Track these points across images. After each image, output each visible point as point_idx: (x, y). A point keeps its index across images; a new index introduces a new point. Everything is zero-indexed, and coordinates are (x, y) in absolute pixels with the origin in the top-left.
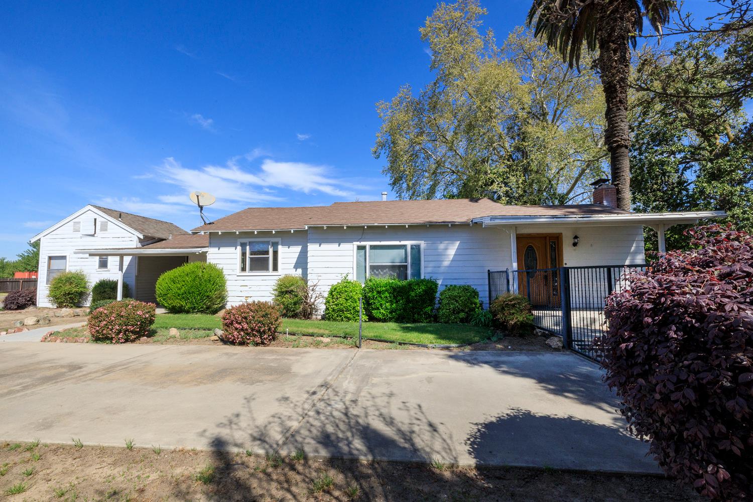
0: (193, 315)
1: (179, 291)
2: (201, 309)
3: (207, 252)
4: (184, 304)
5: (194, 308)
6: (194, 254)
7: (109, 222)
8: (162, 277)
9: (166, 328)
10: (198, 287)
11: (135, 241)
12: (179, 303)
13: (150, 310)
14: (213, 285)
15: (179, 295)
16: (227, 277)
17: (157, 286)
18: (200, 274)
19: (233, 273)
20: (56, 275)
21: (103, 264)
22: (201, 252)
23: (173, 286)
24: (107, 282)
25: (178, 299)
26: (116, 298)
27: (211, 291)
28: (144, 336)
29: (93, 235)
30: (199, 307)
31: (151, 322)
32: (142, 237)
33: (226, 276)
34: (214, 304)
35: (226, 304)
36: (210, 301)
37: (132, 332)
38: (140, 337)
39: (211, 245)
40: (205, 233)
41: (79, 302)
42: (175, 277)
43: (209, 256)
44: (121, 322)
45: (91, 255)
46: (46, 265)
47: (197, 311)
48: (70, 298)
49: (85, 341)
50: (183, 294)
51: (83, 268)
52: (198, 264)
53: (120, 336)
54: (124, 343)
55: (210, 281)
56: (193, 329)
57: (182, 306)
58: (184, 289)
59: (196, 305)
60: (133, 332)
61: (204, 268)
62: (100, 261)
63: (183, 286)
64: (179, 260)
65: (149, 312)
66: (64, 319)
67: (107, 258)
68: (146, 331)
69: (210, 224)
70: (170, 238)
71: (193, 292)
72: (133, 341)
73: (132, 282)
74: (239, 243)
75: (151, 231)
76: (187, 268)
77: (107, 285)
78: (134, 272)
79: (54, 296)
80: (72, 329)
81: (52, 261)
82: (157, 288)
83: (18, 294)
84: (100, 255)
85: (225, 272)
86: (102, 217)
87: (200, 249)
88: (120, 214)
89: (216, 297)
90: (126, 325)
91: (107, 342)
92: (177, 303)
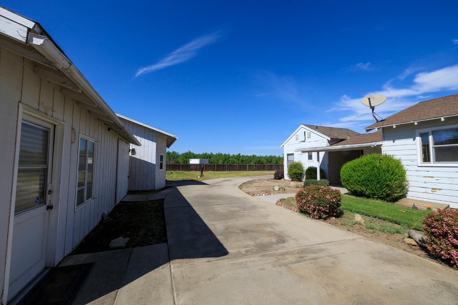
0: (374, 201)
1: (359, 178)
2: (381, 196)
3: (381, 145)
4: (364, 190)
5: (374, 194)
6: (369, 147)
7: (311, 133)
8: (344, 166)
9: (351, 211)
10: (376, 176)
11: (326, 142)
12: (360, 188)
13: (336, 195)
14: (392, 174)
15: (359, 182)
16: (406, 168)
17: (341, 173)
18: (378, 165)
19: (413, 163)
20: (290, 164)
21: (310, 157)
22: (375, 145)
23: (353, 174)
24: (312, 168)
25: (358, 185)
26: (316, 178)
27: (390, 181)
28: (333, 216)
29: (304, 141)
30: (379, 194)
31: (338, 205)
32: (329, 139)
33: (404, 166)
34: (394, 193)
35: (406, 193)
36: (390, 190)
37: (323, 212)
38: (330, 217)
39: (384, 139)
40: (378, 129)
41: (300, 178)
42: (355, 167)
43: (383, 149)
44: (315, 202)
45: (303, 152)
46: (286, 158)
47: (378, 197)
48: (296, 176)
49: (295, 210)
50: (363, 181)
51: (301, 160)
52: (375, 155)
53: (315, 214)
54: (318, 219)
55: (388, 171)
56: (377, 218)
57: (363, 191)
58: (363, 177)
59: (375, 192)
60: (325, 212)
61: (381, 159)
62: (308, 155)
63: (362, 174)
64: (357, 153)
65: (336, 197)
66: (292, 189)
67: (312, 154)
68: (334, 213)
69: (382, 121)
70: (348, 138)
71: (372, 180)
72: (325, 219)
73: (326, 168)
74: (417, 133)
75: (335, 135)
76: (364, 159)
77: (312, 170)
78: (327, 162)
79: (290, 175)
80: (292, 197)
81: (289, 156)
82: (341, 175)
83: (279, 172)
84: (308, 152)
85: (403, 163)
86: (308, 130)
87: (375, 143)
88: (317, 127)
89: (396, 186)
90: (318, 206)
91: (308, 215)
92: (358, 188)
